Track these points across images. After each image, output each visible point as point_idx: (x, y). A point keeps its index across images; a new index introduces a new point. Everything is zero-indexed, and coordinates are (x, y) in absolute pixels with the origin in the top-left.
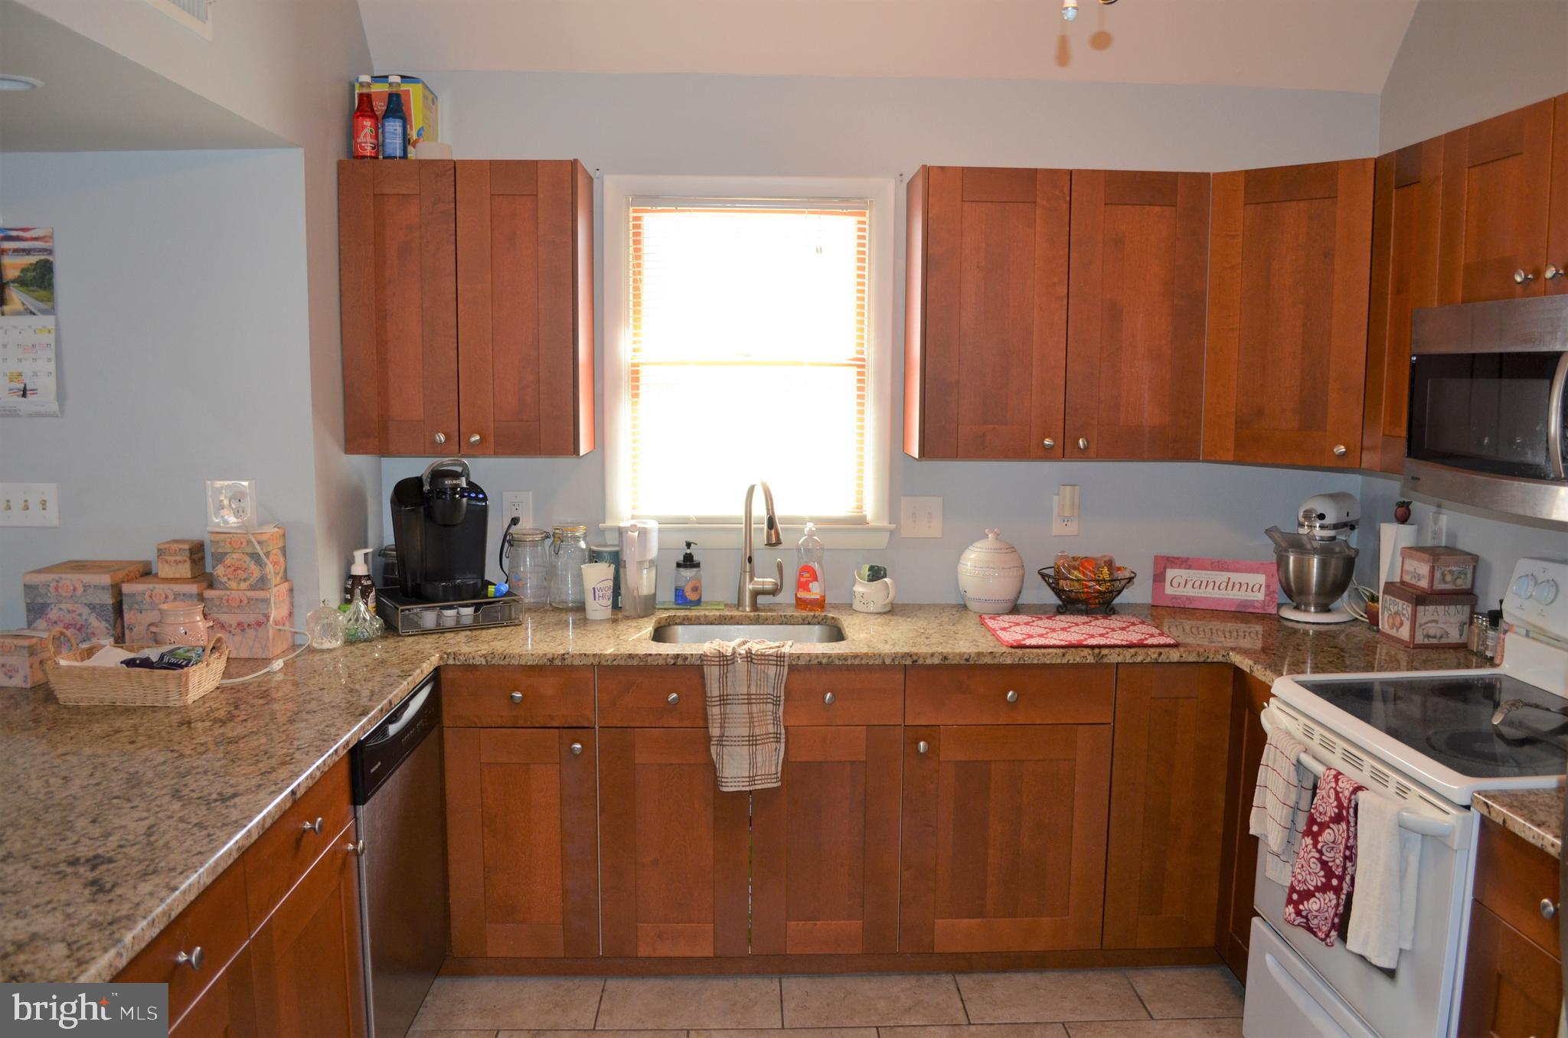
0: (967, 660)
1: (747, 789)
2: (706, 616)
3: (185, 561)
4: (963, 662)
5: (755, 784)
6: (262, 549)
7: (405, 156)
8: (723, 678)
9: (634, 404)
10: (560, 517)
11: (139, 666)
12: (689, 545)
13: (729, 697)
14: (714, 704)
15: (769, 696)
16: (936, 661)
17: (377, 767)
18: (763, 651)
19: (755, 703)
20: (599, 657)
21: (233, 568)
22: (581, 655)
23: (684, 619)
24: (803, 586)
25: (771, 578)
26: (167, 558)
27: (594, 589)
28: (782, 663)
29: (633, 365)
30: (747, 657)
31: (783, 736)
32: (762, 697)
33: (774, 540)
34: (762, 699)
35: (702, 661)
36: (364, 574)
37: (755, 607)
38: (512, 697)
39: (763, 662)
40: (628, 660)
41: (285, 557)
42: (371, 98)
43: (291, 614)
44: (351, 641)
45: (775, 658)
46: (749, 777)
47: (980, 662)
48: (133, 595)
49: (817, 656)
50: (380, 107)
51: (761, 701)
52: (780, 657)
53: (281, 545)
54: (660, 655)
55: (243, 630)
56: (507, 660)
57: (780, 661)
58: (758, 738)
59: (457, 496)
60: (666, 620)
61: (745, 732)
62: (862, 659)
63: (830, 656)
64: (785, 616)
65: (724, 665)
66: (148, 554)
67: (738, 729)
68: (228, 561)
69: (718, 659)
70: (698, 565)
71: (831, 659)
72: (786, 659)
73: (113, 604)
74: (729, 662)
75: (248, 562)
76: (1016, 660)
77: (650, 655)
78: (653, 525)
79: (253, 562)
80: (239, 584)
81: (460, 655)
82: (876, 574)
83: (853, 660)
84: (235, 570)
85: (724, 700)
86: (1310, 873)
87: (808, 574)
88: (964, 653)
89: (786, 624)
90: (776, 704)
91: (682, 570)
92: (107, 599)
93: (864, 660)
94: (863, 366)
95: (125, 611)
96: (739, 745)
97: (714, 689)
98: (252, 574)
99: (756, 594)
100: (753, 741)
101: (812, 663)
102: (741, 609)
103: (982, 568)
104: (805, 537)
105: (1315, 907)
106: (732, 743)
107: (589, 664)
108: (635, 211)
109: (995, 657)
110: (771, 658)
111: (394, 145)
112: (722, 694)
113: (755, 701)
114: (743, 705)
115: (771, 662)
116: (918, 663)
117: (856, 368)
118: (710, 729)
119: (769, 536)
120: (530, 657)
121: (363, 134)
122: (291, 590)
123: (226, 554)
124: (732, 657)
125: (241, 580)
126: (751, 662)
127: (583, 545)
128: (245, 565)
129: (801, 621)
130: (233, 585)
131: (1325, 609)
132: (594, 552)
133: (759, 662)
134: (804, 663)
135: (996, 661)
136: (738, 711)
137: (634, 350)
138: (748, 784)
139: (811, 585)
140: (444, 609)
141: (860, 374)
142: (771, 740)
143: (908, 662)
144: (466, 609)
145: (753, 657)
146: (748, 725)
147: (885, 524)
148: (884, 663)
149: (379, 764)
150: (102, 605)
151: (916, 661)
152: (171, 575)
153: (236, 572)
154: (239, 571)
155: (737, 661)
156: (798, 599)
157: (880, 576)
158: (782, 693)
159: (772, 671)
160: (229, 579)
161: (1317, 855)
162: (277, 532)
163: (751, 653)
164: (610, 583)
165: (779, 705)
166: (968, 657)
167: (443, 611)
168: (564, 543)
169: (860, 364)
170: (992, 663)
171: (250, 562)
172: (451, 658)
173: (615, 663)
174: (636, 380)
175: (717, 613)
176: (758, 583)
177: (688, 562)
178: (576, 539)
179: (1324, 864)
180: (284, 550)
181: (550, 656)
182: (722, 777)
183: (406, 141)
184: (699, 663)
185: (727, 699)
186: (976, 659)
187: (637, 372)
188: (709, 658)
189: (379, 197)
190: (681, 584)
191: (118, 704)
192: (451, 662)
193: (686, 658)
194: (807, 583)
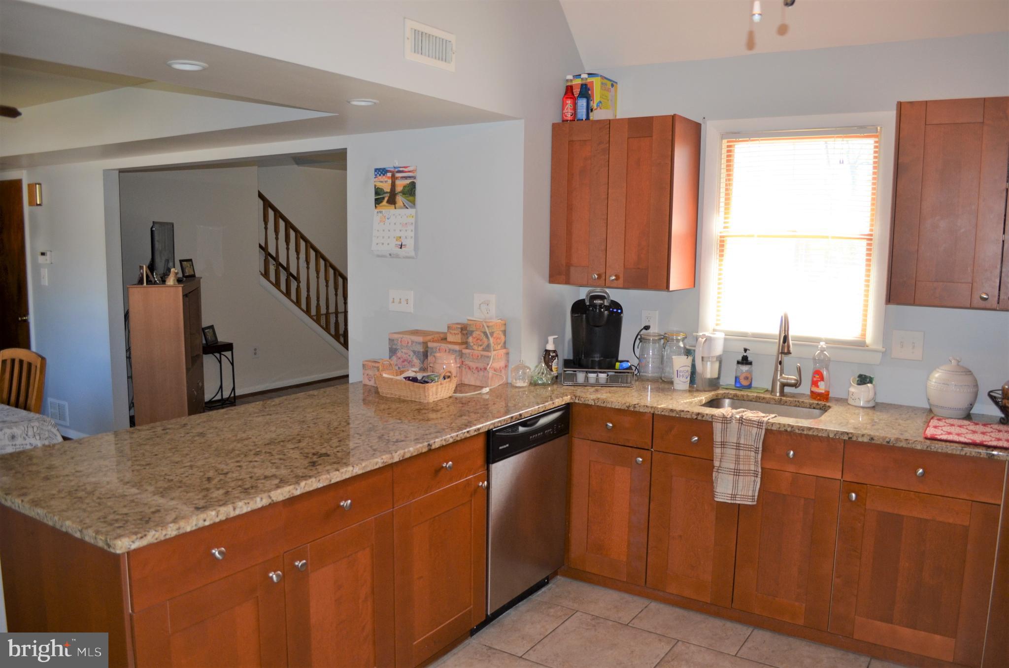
0: (888, 442)
1: (729, 502)
2: (748, 396)
3: (458, 334)
4: (885, 443)
5: (735, 500)
6: (489, 330)
7: (588, 118)
8: (724, 431)
9: (721, 260)
10: (672, 327)
11: (411, 380)
12: (746, 350)
13: (727, 443)
14: (717, 446)
15: (752, 447)
16: (866, 440)
17: (505, 446)
18: (751, 418)
19: (742, 450)
20: (654, 409)
21: (476, 339)
22: (644, 406)
23: (734, 396)
24: (815, 383)
25: (794, 376)
26: (451, 331)
27: (677, 371)
28: (761, 427)
29: (721, 237)
30: (739, 420)
31: (760, 474)
32: (747, 446)
33: (786, 351)
34: (748, 448)
35: (712, 419)
36: (552, 349)
37: (782, 393)
38: (607, 425)
39: (749, 424)
40: (670, 412)
41: (505, 336)
42: (572, 88)
43: (506, 366)
44: (534, 384)
45: (757, 423)
46: (732, 495)
47: (897, 445)
48: (432, 348)
49: (784, 425)
50: (576, 91)
51: (747, 449)
52: (761, 423)
53: (503, 329)
54: (689, 412)
55: (478, 371)
56: (605, 404)
57: (760, 426)
58: (741, 471)
59: (602, 310)
60: (723, 395)
61: (732, 466)
62: (814, 432)
63: (792, 427)
64: (798, 401)
65: (724, 423)
66: (444, 329)
67: (729, 464)
68: (474, 335)
69: (722, 419)
70: (750, 363)
71: (793, 428)
72: (764, 425)
73: (423, 352)
74: (728, 422)
76: (925, 447)
77: (683, 411)
78: (720, 336)
79: (485, 336)
80: (478, 347)
81: (582, 397)
82: (863, 380)
83: (808, 432)
85: (723, 444)
87: (818, 376)
88: (886, 437)
89: (799, 406)
90: (756, 452)
91: (740, 365)
92: (421, 349)
93: (815, 432)
94: (871, 240)
95: (429, 356)
96: (727, 474)
97: (718, 437)
98: (484, 343)
99: (783, 385)
100: (737, 472)
101: (781, 429)
102: (773, 394)
103: (940, 383)
104: (819, 352)
106: (723, 472)
107: (649, 412)
108: (728, 142)
109: (909, 443)
110: (754, 423)
111: (582, 113)
112: (723, 441)
113: (742, 448)
114: (733, 450)
115: (754, 425)
116: (852, 439)
117: (866, 240)
118: (714, 462)
119: (783, 347)
120: (617, 403)
121: (566, 108)
122: (507, 354)
123: (474, 331)
124: (730, 419)
125: (479, 345)
126: (742, 423)
127: (681, 345)
128: (481, 338)
129: (808, 406)
130: (475, 347)
132: (687, 350)
133: (747, 424)
134: (775, 429)
135: (909, 446)
136: (731, 452)
137: (725, 227)
138: (730, 498)
139: (819, 383)
140: (590, 373)
141: (869, 245)
142: (751, 474)
143: (846, 438)
144: (603, 374)
145: (743, 420)
146: (735, 462)
147: (880, 347)
148: (829, 436)
149: (507, 445)
150: (419, 352)
151: (851, 438)
152: (452, 341)
153: (477, 341)
154: (479, 341)
155: (732, 422)
156: (812, 392)
157: (866, 382)
158: (761, 446)
159: (755, 431)
160: (474, 344)
162: (501, 322)
163: (742, 418)
164: (689, 369)
165: (758, 453)
166: (889, 440)
167: (589, 374)
168: (669, 342)
169: (869, 238)
170: (906, 446)
171: (483, 336)
172: (577, 398)
173: (663, 413)
174: (722, 246)
175: (755, 395)
176: (784, 378)
177: (745, 361)
178: (678, 341)
180: (504, 332)
181: (628, 404)
182: (715, 492)
183: (589, 110)
184: (710, 420)
185: (726, 445)
186: (894, 442)
187: (723, 241)
188: (716, 418)
189: (571, 142)
190: (738, 375)
191: (402, 398)
192: (577, 401)
193: (703, 416)
194: (817, 381)
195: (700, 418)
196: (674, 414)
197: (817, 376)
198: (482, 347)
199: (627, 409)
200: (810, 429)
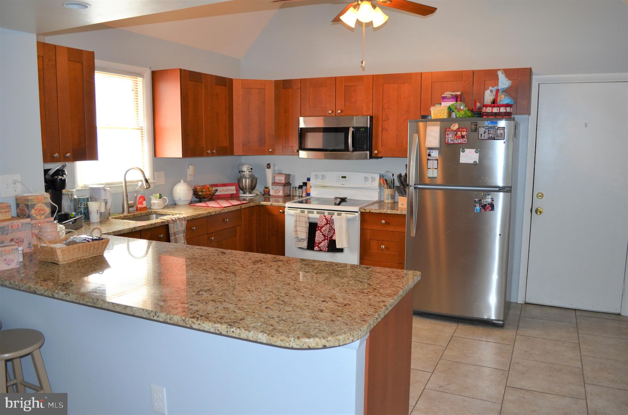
8: (174, 227)
14: (172, 236)
16: (214, 213)
21: (38, 210)
24: (140, 203)
25: (133, 201)
27: (97, 210)
35: (168, 223)
37: (129, 212)
56: (120, 232)
57: (185, 219)
68: (36, 207)
69: (172, 221)
71: (195, 216)
74: (175, 222)
75: (44, 207)
76: (228, 210)
79: (46, 206)
80: (40, 217)
84: (39, 211)
85: (175, 234)
86: (320, 238)
93: (201, 216)
97: (171, 231)
98: (46, 211)
99: (129, 207)
101: (191, 218)
102: (124, 213)
105: (323, 244)
115: (183, 220)
123: (36, 204)
125: (41, 214)
128: (43, 208)
130: (38, 217)
131: (250, 193)
134: (189, 219)
141: (142, 132)
145: (179, 219)
147: (153, 181)
153: (39, 212)
154: (41, 211)
155: (177, 221)
156: (138, 208)
158: (186, 229)
160: (36, 215)
161: (322, 234)
169: (142, 129)
171: (45, 207)
173: (148, 228)
176: (130, 204)
179: (323, 235)
181: (131, 229)
188: (170, 221)
193: (164, 222)
194: (142, 202)
195: (163, 224)
196: (152, 226)
197: (141, 199)
198: (44, 216)
199: (131, 231)
200: (199, 215)
